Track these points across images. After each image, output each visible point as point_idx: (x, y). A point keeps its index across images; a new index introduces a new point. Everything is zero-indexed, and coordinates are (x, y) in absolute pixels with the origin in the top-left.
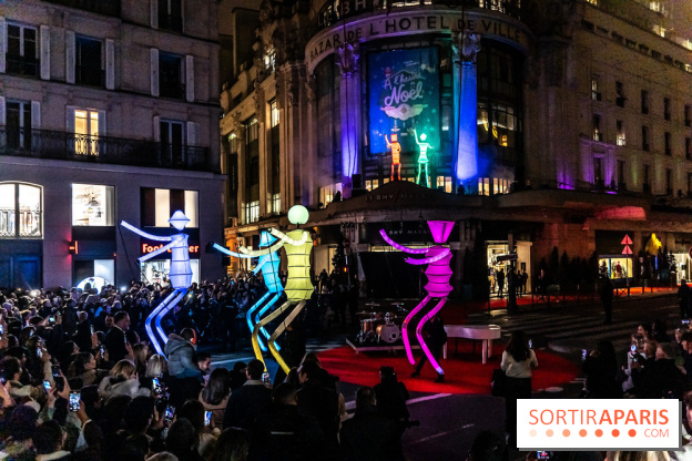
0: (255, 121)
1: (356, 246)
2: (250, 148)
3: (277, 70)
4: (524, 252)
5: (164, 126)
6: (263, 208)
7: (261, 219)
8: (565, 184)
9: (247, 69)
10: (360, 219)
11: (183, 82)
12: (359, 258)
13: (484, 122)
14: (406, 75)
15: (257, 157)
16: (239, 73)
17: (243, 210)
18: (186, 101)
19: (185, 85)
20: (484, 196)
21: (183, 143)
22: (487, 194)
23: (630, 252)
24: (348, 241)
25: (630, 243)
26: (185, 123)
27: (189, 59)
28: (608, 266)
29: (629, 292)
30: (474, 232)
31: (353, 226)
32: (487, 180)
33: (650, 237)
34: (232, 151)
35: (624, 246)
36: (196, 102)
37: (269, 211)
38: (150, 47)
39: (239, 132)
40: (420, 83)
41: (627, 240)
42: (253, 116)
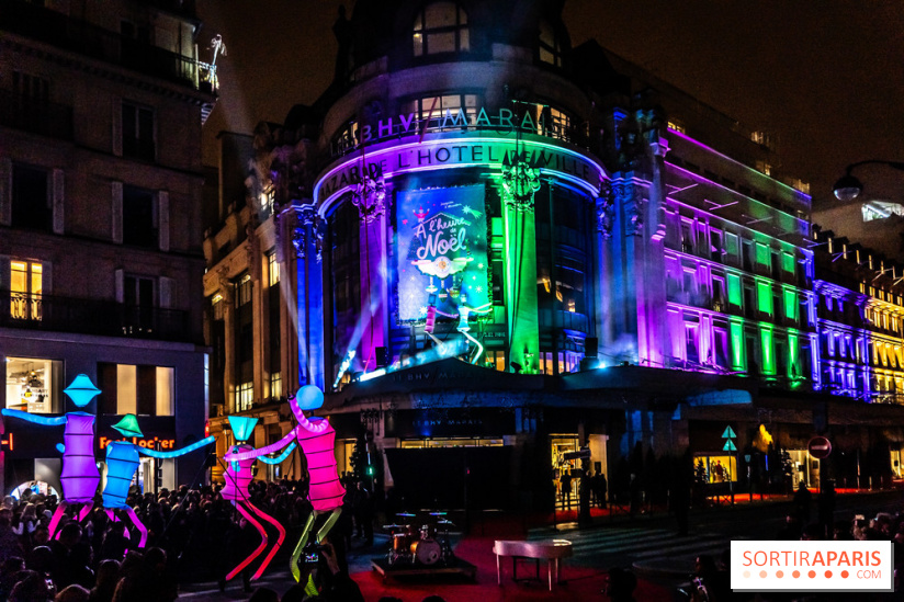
0: (248, 277)
1: (381, 440)
2: (242, 313)
3: (277, 212)
4: (598, 448)
5: (128, 282)
6: (258, 391)
7: (255, 405)
8: (649, 361)
9: (237, 210)
10: (386, 406)
11: (155, 225)
12: (385, 456)
13: (545, 281)
14: (445, 220)
15: (250, 325)
16: (226, 215)
17: (231, 395)
18: (158, 250)
19: (157, 230)
20: (546, 376)
21: (154, 304)
22: (551, 373)
23: (734, 448)
24: (371, 433)
25: (733, 435)
26: (157, 278)
27: (163, 195)
28: (705, 466)
29: (733, 499)
30: (534, 421)
31: (377, 416)
32: (550, 354)
33: (759, 429)
34: (218, 316)
35: (726, 440)
36: (172, 252)
37: (266, 395)
38: (112, 179)
39: (225, 293)
40: (463, 230)
41: (729, 433)
42: (245, 272)
